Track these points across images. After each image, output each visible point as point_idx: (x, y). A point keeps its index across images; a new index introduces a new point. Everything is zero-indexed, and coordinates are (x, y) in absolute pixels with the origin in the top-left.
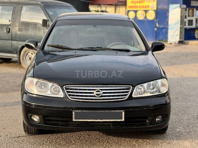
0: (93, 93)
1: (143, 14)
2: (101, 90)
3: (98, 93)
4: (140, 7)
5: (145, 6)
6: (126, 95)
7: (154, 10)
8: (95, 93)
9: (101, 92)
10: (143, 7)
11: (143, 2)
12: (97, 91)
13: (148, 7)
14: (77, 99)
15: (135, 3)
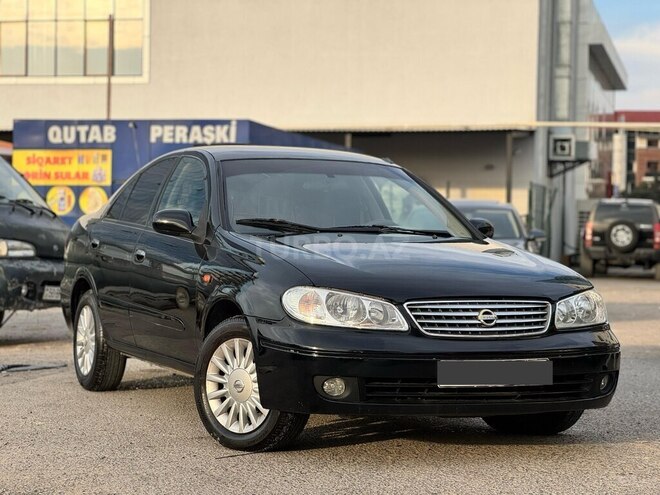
0: (476, 318)
1: (69, 197)
2: (493, 310)
3: (487, 317)
4: (58, 176)
5: (73, 175)
6: (542, 323)
7: (104, 188)
8: (482, 317)
9: (495, 315)
10: (68, 176)
11: (67, 161)
12: (484, 313)
13: (85, 176)
14: (442, 332)
15: (41, 165)
